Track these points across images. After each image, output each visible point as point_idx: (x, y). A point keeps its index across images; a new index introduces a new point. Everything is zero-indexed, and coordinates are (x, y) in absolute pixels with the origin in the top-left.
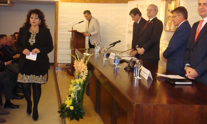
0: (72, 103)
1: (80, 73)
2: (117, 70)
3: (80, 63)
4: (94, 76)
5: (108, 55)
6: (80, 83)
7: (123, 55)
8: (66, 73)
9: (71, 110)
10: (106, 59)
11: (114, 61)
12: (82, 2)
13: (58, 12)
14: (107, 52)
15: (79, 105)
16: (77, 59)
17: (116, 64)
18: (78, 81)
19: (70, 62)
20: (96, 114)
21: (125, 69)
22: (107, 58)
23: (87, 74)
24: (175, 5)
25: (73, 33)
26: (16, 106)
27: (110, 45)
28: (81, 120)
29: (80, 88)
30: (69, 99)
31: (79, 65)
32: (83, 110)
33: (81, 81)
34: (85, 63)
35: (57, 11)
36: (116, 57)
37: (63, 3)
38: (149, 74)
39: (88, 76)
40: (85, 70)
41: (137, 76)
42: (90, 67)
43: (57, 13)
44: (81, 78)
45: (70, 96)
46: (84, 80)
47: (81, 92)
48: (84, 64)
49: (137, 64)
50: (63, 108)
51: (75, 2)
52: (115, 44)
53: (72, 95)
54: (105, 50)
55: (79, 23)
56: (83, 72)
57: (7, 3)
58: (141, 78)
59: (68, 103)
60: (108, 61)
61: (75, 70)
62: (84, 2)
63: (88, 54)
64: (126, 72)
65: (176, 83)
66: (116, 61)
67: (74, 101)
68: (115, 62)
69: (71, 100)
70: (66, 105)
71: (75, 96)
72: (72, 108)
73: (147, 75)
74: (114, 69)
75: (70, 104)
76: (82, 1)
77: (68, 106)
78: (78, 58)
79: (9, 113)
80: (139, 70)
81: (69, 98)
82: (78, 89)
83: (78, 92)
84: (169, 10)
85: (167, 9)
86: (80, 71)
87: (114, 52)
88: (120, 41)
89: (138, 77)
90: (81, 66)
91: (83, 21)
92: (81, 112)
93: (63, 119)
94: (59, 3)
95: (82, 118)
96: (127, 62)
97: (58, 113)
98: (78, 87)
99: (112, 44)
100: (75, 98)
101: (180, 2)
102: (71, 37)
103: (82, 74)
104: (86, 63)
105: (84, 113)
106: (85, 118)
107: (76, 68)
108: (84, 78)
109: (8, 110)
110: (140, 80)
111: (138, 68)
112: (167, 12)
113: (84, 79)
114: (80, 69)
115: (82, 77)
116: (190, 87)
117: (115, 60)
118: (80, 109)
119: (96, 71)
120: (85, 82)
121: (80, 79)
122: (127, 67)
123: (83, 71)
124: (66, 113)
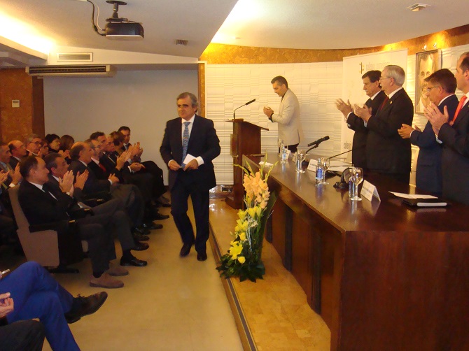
0: (243, 251)
1: (255, 197)
2: (321, 189)
3: (255, 179)
4: (280, 201)
5: (305, 164)
6: (256, 213)
7: (332, 163)
8: (224, 203)
9: (240, 264)
10: (301, 171)
11: (315, 174)
12: (252, 63)
13: (204, 84)
14: (303, 158)
15: (255, 255)
16: (249, 172)
17: (319, 179)
18: (251, 211)
19: (231, 182)
20: (286, 271)
21: (335, 186)
22: (304, 170)
23: (268, 199)
24: (435, 64)
25: (236, 124)
26: (141, 261)
27: (309, 146)
28: (259, 281)
29: (256, 224)
30: (238, 244)
31: (254, 184)
32: (262, 263)
33: (257, 210)
34: (263, 178)
35: (202, 82)
36: (319, 166)
37: (214, 66)
38: (374, 191)
39: (269, 202)
40: (264, 191)
41: (355, 195)
42: (274, 186)
43: (202, 86)
44: (257, 205)
45: (238, 239)
46: (263, 210)
47: (258, 230)
48: (261, 181)
49: (353, 175)
50: (226, 261)
51: (238, 63)
52: (317, 143)
53: (242, 237)
54: (299, 156)
55: (247, 104)
56: (261, 195)
57: (105, 71)
58: (360, 199)
59: (235, 251)
60: (305, 175)
61: (246, 192)
62: (255, 63)
63: (268, 164)
64: (337, 191)
65: (419, 204)
66: (319, 174)
67: (246, 247)
68: (317, 176)
69: (241, 245)
70: (231, 256)
71: (246, 238)
72: (242, 260)
73: (371, 193)
74: (317, 188)
75: (239, 253)
76: (251, 60)
77: (234, 257)
78: (251, 170)
79: (127, 273)
80: (357, 187)
81: (236, 242)
82: (252, 226)
83: (253, 231)
84: (423, 73)
85: (419, 71)
86: (255, 194)
87: (315, 157)
88: (327, 138)
89: (356, 198)
90: (256, 186)
91: (254, 100)
92: (259, 267)
93: (227, 280)
94: (206, 65)
95: (261, 278)
96: (340, 176)
97: (217, 271)
98: (251, 223)
99: (312, 144)
100: (247, 242)
101: (444, 56)
102: (232, 133)
103: (259, 199)
104: (266, 179)
105: (264, 269)
106: (267, 278)
107: (247, 189)
108: (263, 205)
109: (126, 268)
110: (359, 203)
111: (355, 181)
112: (420, 76)
113: (263, 207)
114: (254, 190)
115: (260, 203)
116: (444, 210)
117: (317, 172)
118: (256, 263)
119: (284, 193)
120: (265, 212)
121: (255, 208)
122: (338, 183)
123: (261, 193)
124: (232, 270)
